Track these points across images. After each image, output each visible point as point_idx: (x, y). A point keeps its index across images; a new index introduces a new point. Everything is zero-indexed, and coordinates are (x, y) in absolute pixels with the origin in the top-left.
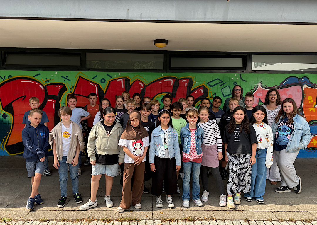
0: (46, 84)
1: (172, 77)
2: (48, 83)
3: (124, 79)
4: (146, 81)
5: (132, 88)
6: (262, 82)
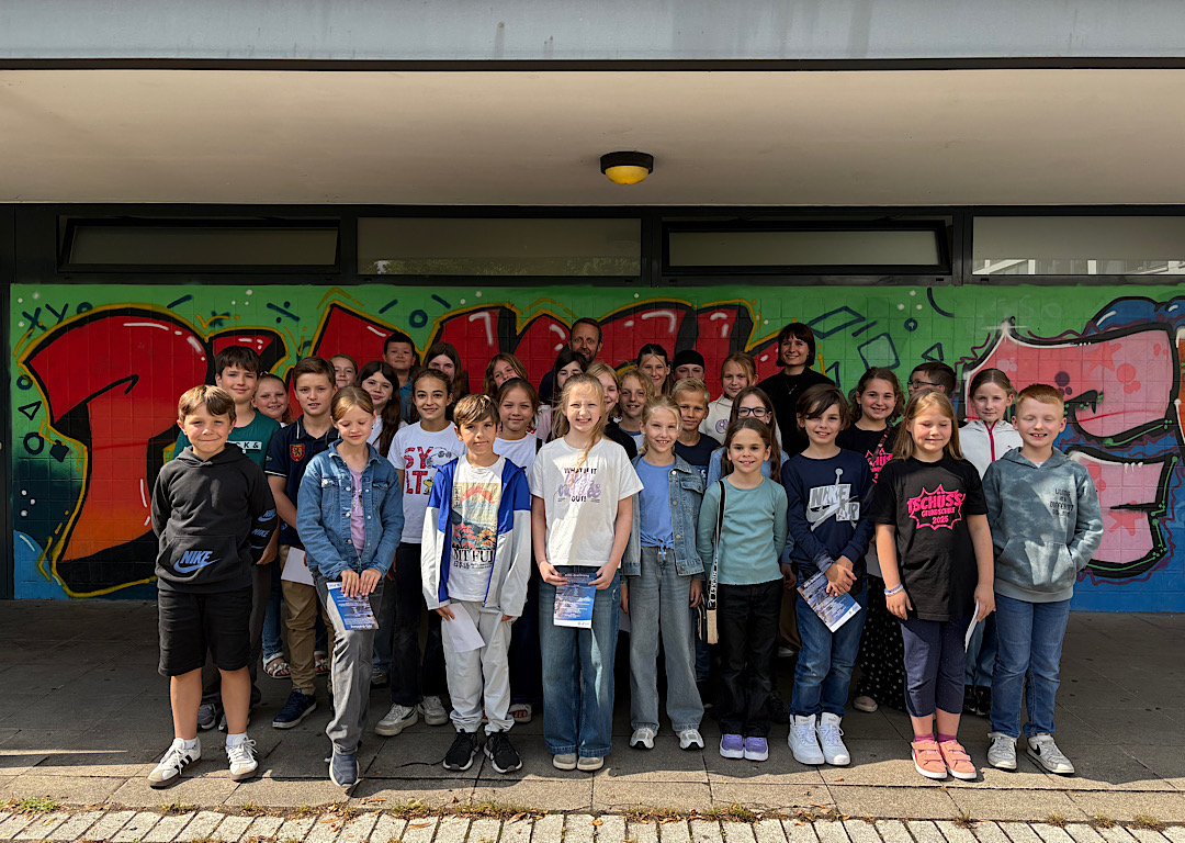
0: (212, 335)
1: (670, 303)
2: (218, 330)
3: (494, 311)
5: (525, 344)
6: (1013, 317)
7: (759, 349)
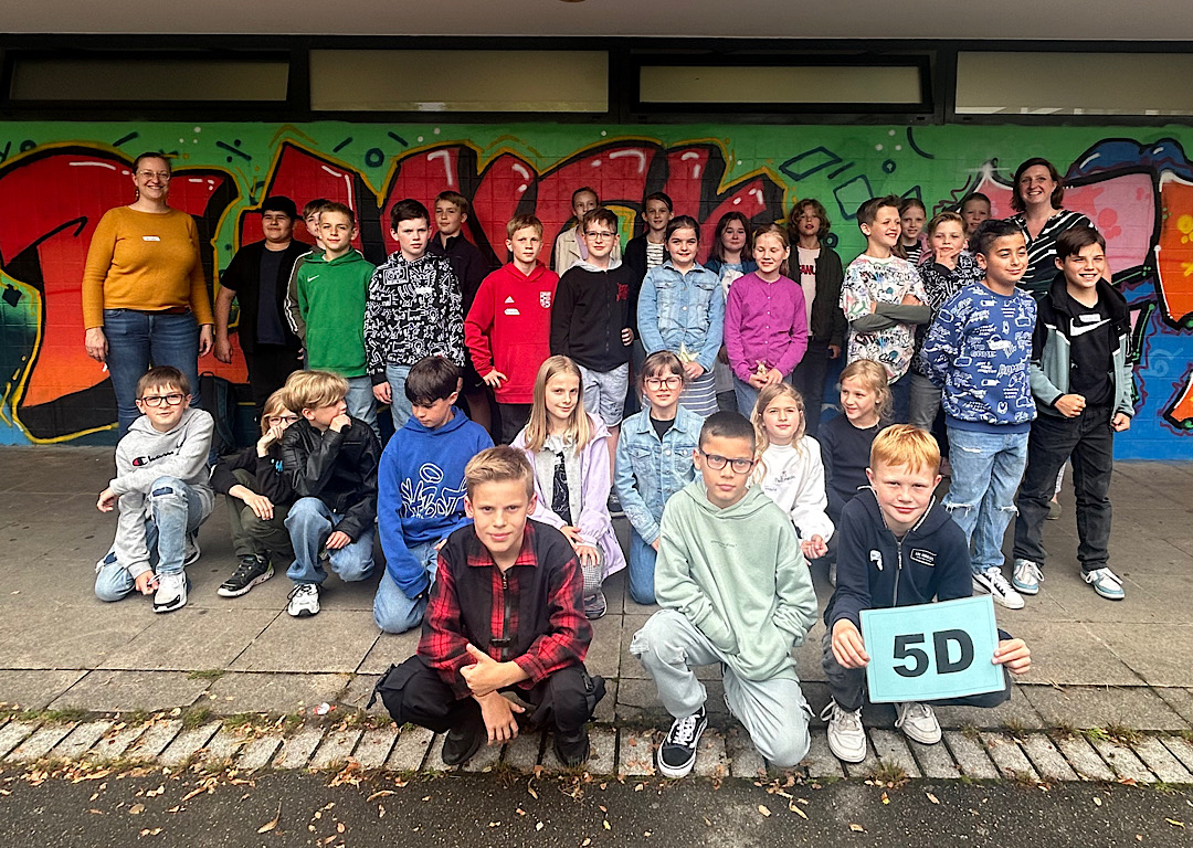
1: (641, 141)
3: (453, 149)
4: (541, 157)
5: (486, 185)
6: (996, 159)
7: (731, 192)
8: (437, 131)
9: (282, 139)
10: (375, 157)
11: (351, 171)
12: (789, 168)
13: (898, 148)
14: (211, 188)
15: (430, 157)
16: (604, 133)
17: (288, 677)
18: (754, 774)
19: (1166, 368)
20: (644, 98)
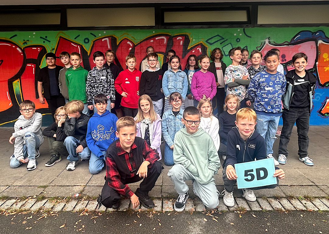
0: (24, 47)
1: (164, 34)
2: (26, 45)
3: (110, 38)
4: (135, 39)
5: (120, 48)
6: (269, 37)
7: (192, 49)
8: (105, 32)
9: (59, 36)
10: (87, 41)
11: (80, 45)
12: (209, 41)
13: (241, 35)
14: (39, 51)
15: (103, 40)
16: (154, 32)
17: (66, 187)
18: (202, 210)
19: (320, 98)
20: (165, 22)
